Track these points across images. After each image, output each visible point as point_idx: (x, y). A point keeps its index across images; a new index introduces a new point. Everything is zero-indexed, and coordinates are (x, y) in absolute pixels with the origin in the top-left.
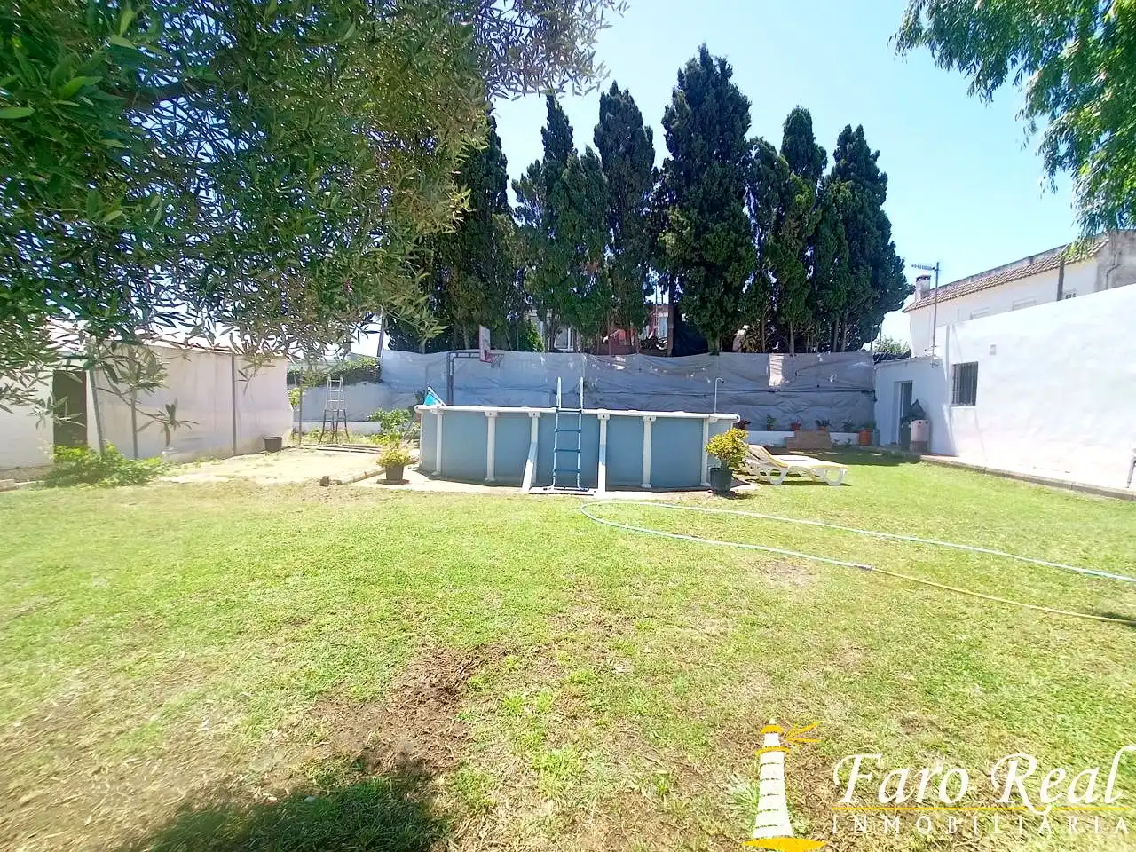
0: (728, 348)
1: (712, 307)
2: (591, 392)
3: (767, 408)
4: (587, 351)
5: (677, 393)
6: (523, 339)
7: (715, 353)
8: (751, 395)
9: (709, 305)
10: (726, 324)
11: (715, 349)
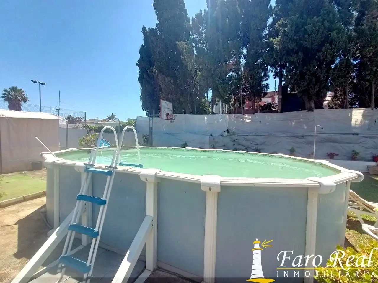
0: (319, 106)
1: (309, 78)
2: (231, 135)
3: (352, 145)
4: (230, 112)
5: (284, 135)
6: (198, 108)
7: (311, 110)
8: (338, 137)
9: (307, 77)
10: (320, 90)
11: (311, 108)
